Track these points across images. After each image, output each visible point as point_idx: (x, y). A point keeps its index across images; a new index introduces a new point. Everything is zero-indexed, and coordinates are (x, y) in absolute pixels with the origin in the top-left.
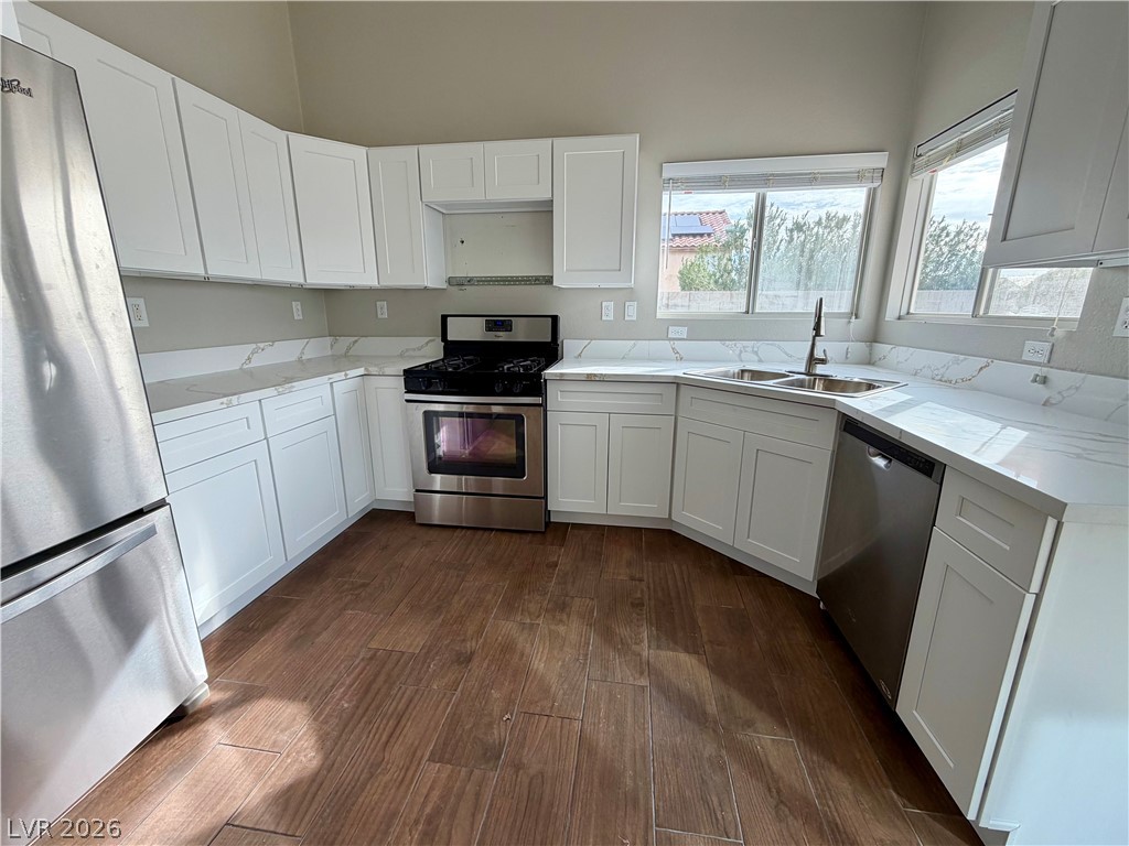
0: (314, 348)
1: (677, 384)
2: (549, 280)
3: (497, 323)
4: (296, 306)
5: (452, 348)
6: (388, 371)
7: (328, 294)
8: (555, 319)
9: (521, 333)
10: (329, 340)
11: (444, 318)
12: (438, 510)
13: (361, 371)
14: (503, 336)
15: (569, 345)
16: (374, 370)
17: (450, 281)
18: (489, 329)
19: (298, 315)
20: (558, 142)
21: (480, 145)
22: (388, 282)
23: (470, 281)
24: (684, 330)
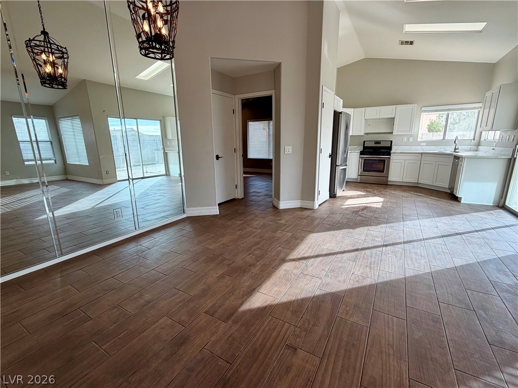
1: (422, 154)
2: (392, 133)
3: (377, 142)
5: (365, 148)
6: (356, 151)
8: (392, 141)
9: (383, 144)
11: (364, 142)
14: (379, 145)
15: (395, 146)
16: (352, 151)
17: (365, 134)
18: (375, 144)
20: (397, 106)
21: (379, 107)
23: (370, 133)
24: (425, 144)
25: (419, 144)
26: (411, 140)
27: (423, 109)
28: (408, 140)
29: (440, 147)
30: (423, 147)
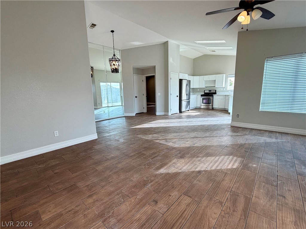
1: (226, 95)
2: (215, 87)
5: (205, 93)
6: (200, 95)
7: (193, 89)
9: (212, 92)
10: (193, 93)
11: (205, 90)
12: (202, 107)
15: (217, 93)
17: (205, 87)
18: (209, 91)
20: (216, 75)
21: (209, 76)
24: (230, 91)
27: (228, 76)
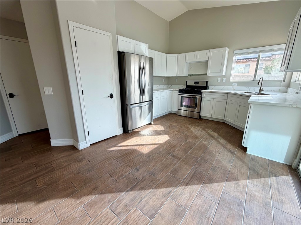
0: (165, 86)
1: (228, 94)
2: (206, 74)
3: (196, 82)
4: (164, 79)
5: (187, 87)
6: (176, 90)
7: (168, 78)
8: (207, 82)
9: (200, 84)
10: (167, 85)
11: (187, 81)
12: (182, 113)
13: (172, 90)
14: (197, 85)
15: (210, 87)
16: (174, 90)
17: (189, 75)
18: (194, 83)
19: (164, 81)
20: (210, 50)
21: (196, 52)
22: (178, 76)
23: (192, 75)
24: (236, 84)
25: (231, 84)
26: (224, 80)
27: (235, 52)
28: (222, 80)
29: (250, 87)
30: (234, 87)
